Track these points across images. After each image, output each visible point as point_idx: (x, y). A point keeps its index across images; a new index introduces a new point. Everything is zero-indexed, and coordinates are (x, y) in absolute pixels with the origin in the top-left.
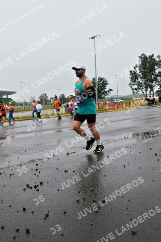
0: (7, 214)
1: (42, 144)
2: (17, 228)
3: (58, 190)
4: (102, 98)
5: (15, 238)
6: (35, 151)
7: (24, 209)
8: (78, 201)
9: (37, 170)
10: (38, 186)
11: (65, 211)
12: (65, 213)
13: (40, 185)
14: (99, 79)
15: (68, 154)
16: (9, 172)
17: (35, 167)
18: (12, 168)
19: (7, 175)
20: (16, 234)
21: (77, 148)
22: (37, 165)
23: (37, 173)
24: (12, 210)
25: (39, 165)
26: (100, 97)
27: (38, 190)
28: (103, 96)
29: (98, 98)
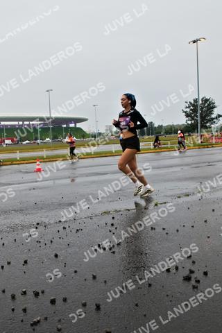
0: (71, 282)
2: (84, 302)
4: (206, 127)
6: (110, 200)
7: (94, 277)
9: (112, 225)
10: (114, 247)
13: (116, 247)
14: (202, 101)
15: (156, 205)
16: (75, 226)
17: (110, 221)
18: (79, 221)
19: (73, 230)
21: (169, 196)
22: (113, 218)
23: (113, 229)
24: (78, 278)
25: (116, 219)
26: (204, 126)
27: (114, 252)
28: (208, 125)
29: (201, 127)
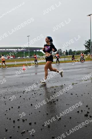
1: (58, 78)
3: (67, 105)
5: (41, 129)
6: (54, 82)
7: (47, 114)
8: (78, 112)
10: (55, 101)
11: (71, 117)
12: (70, 118)
13: (56, 101)
15: (73, 84)
17: (54, 91)
18: (41, 90)
20: (42, 127)
21: (78, 81)
25: (56, 90)
27: (55, 104)
